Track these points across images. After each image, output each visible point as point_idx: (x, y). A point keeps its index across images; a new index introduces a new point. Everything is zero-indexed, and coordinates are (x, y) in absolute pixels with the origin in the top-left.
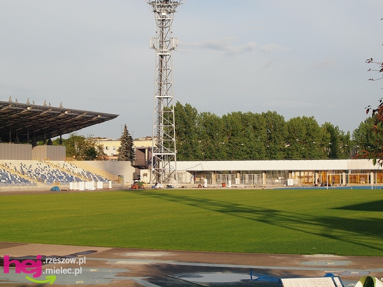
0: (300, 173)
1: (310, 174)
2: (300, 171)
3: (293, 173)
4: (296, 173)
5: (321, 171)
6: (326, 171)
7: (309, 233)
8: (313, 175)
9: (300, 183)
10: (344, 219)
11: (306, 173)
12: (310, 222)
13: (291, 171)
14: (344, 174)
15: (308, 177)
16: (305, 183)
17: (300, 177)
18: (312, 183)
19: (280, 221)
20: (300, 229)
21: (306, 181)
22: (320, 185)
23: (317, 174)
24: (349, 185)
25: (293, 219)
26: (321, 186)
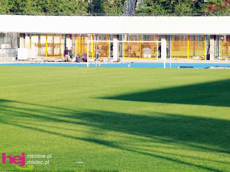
0: (39, 38)
1: (57, 40)
2: (39, 35)
3: (27, 37)
4: (33, 37)
5: (76, 35)
6: (84, 36)
7: (68, 136)
8: (63, 41)
9: (40, 55)
10: (124, 115)
11: (50, 38)
12: (67, 119)
13: (23, 35)
14: (116, 42)
15: (53, 46)
16: (48, 55)
17: (40, 46)
18: (60, 55)
19: (15, 118)
20: (51, 130)
21: (50, 53)
22: (74, 59)
23: (68, 40)
24: (124, 60)
25: (36, 113)
26: (77, 61)
